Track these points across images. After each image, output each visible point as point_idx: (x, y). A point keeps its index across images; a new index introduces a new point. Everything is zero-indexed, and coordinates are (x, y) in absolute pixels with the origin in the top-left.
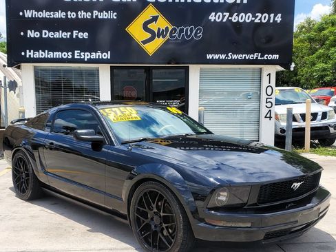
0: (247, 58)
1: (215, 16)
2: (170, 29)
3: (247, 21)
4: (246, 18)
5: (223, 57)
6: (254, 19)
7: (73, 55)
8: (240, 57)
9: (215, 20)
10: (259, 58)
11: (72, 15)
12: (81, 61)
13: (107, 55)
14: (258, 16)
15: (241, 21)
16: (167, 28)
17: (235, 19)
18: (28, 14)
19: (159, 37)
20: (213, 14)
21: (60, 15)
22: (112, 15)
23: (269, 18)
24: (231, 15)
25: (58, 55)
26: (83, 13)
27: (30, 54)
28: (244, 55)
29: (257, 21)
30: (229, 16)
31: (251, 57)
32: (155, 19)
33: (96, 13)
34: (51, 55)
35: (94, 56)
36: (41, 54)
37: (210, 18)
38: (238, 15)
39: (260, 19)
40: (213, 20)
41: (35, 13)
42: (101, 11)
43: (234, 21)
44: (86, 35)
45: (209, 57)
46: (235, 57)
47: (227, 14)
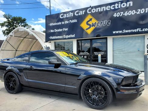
0: (133, 31)
1: (116, 15)
2: (97, 23)
3: (133, 14)
4: (132, 13)
5: (121, 32)
6: (136, 12)
7: (63, 37)
8: (129, 31)
9: (116, 16)
10: (140, 31)
11: (63, 23)
12: (65, 39)
13: (74, 36)
14: (138, 11)
15: (129, 14)
16: (96, 23)
17: (126, 14)
18: (51, 25)
19: (92, 27)
20: (115, 14)
21: (60, 23)
22: (75, 21)
23: (145, 11)
24: (124, 13)
25: (59, 37)
26: (66, 22)
27: (51, 38)
28: (131, 30)
29: (138, 13)
30: (123, 13)
31: (135, 31)
32: (91, 20)
33: (70, 21)
34: (57, 37)
35: (69, 36)
36: (54, 38)
37: (114, 16)
38: (128, 12)
39: (140, 12)
40: (115, 17)
41: (53, 24)
42: (72, 20)
43: (125, 15)
44: (67, 29)
45: (114, 32)
46: (127, 31)
47: (122, 13)
